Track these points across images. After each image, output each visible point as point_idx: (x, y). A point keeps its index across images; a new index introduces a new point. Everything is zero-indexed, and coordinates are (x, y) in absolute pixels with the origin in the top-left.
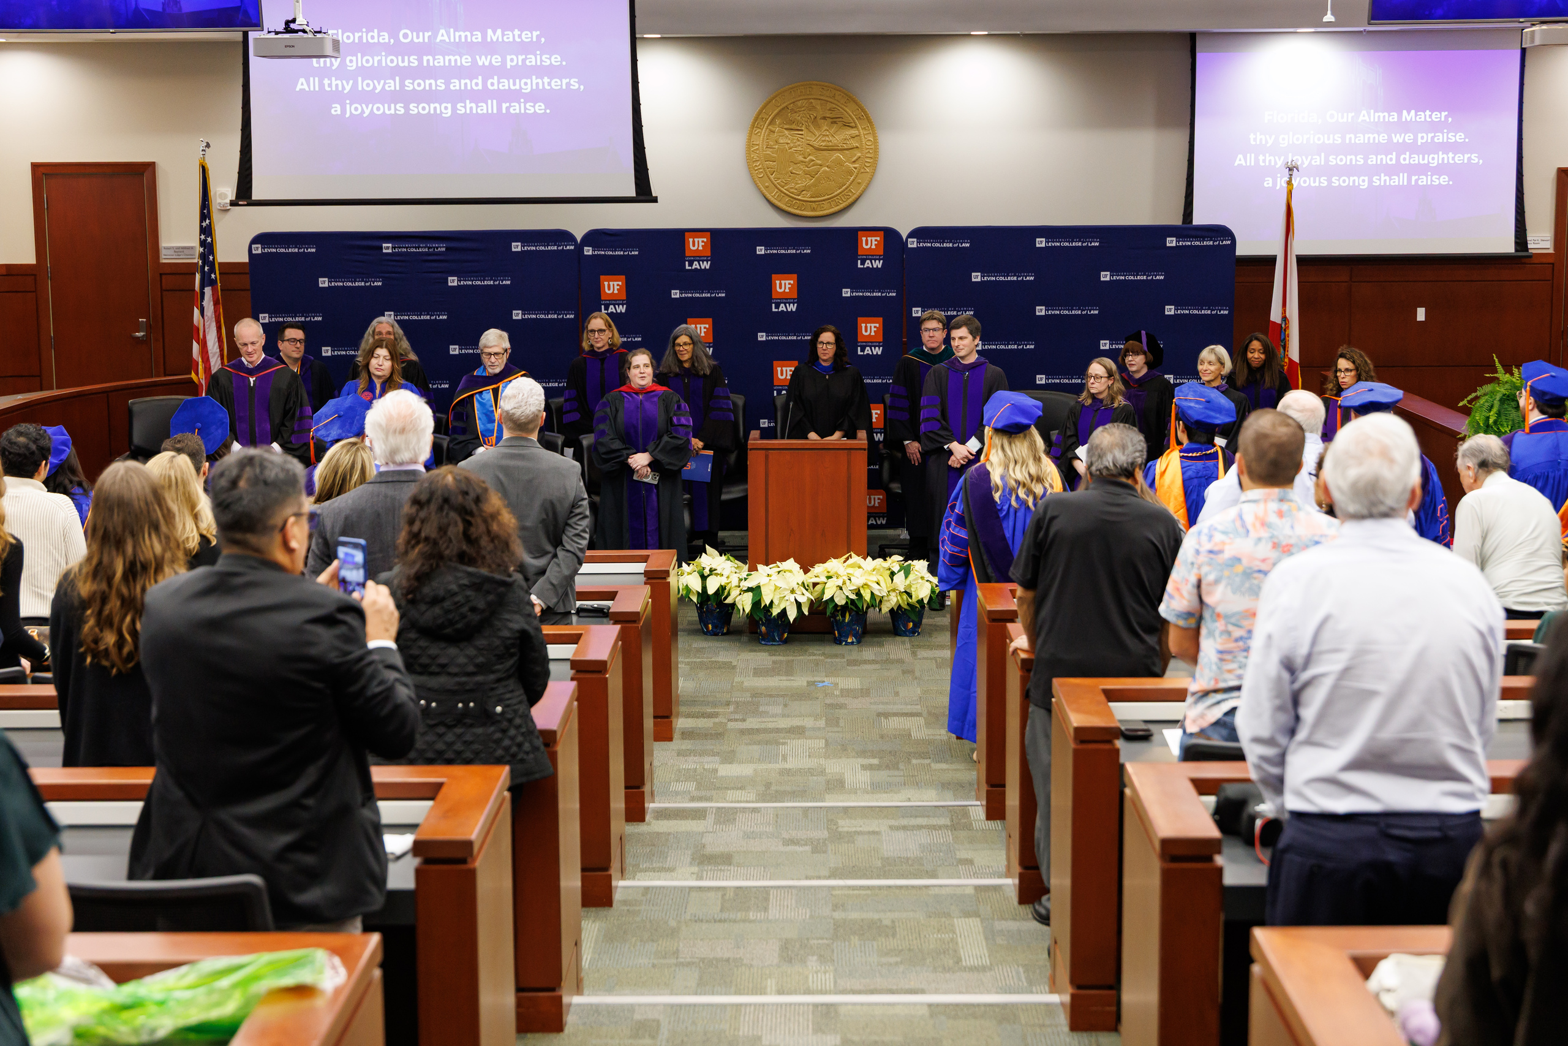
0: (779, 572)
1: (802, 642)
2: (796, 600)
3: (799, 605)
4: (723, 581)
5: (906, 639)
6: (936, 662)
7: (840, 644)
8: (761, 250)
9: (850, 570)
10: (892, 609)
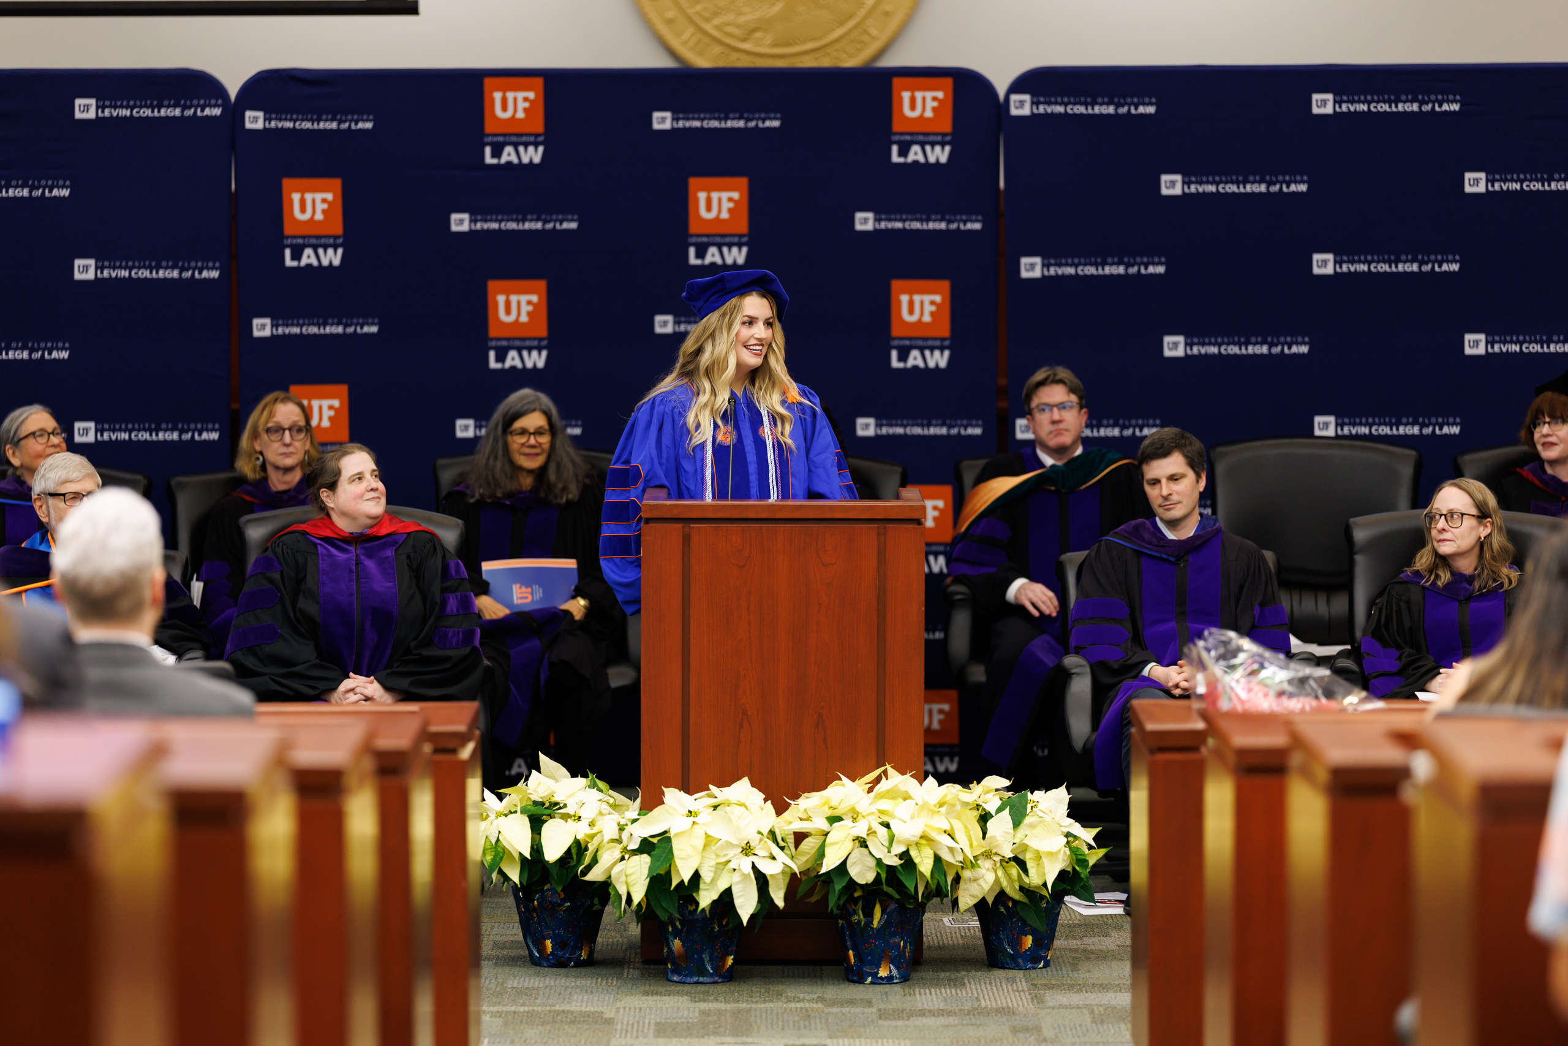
0: (715, 807)
1: (767, 978)
2: (754, 867)
3: (762, 881)
4: (581, 831)
5: (1019, 974)
6: (1092, 1012)
7: (861, 981)
8: (662, 121)
9: (885, 804)
10: (983, 900)
